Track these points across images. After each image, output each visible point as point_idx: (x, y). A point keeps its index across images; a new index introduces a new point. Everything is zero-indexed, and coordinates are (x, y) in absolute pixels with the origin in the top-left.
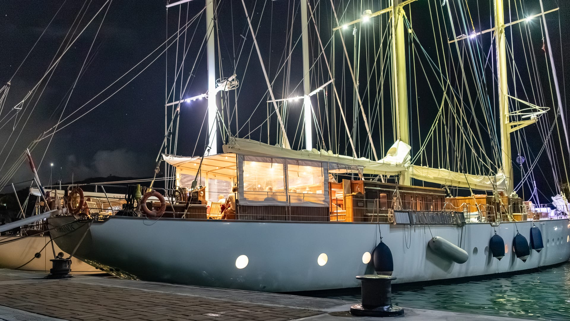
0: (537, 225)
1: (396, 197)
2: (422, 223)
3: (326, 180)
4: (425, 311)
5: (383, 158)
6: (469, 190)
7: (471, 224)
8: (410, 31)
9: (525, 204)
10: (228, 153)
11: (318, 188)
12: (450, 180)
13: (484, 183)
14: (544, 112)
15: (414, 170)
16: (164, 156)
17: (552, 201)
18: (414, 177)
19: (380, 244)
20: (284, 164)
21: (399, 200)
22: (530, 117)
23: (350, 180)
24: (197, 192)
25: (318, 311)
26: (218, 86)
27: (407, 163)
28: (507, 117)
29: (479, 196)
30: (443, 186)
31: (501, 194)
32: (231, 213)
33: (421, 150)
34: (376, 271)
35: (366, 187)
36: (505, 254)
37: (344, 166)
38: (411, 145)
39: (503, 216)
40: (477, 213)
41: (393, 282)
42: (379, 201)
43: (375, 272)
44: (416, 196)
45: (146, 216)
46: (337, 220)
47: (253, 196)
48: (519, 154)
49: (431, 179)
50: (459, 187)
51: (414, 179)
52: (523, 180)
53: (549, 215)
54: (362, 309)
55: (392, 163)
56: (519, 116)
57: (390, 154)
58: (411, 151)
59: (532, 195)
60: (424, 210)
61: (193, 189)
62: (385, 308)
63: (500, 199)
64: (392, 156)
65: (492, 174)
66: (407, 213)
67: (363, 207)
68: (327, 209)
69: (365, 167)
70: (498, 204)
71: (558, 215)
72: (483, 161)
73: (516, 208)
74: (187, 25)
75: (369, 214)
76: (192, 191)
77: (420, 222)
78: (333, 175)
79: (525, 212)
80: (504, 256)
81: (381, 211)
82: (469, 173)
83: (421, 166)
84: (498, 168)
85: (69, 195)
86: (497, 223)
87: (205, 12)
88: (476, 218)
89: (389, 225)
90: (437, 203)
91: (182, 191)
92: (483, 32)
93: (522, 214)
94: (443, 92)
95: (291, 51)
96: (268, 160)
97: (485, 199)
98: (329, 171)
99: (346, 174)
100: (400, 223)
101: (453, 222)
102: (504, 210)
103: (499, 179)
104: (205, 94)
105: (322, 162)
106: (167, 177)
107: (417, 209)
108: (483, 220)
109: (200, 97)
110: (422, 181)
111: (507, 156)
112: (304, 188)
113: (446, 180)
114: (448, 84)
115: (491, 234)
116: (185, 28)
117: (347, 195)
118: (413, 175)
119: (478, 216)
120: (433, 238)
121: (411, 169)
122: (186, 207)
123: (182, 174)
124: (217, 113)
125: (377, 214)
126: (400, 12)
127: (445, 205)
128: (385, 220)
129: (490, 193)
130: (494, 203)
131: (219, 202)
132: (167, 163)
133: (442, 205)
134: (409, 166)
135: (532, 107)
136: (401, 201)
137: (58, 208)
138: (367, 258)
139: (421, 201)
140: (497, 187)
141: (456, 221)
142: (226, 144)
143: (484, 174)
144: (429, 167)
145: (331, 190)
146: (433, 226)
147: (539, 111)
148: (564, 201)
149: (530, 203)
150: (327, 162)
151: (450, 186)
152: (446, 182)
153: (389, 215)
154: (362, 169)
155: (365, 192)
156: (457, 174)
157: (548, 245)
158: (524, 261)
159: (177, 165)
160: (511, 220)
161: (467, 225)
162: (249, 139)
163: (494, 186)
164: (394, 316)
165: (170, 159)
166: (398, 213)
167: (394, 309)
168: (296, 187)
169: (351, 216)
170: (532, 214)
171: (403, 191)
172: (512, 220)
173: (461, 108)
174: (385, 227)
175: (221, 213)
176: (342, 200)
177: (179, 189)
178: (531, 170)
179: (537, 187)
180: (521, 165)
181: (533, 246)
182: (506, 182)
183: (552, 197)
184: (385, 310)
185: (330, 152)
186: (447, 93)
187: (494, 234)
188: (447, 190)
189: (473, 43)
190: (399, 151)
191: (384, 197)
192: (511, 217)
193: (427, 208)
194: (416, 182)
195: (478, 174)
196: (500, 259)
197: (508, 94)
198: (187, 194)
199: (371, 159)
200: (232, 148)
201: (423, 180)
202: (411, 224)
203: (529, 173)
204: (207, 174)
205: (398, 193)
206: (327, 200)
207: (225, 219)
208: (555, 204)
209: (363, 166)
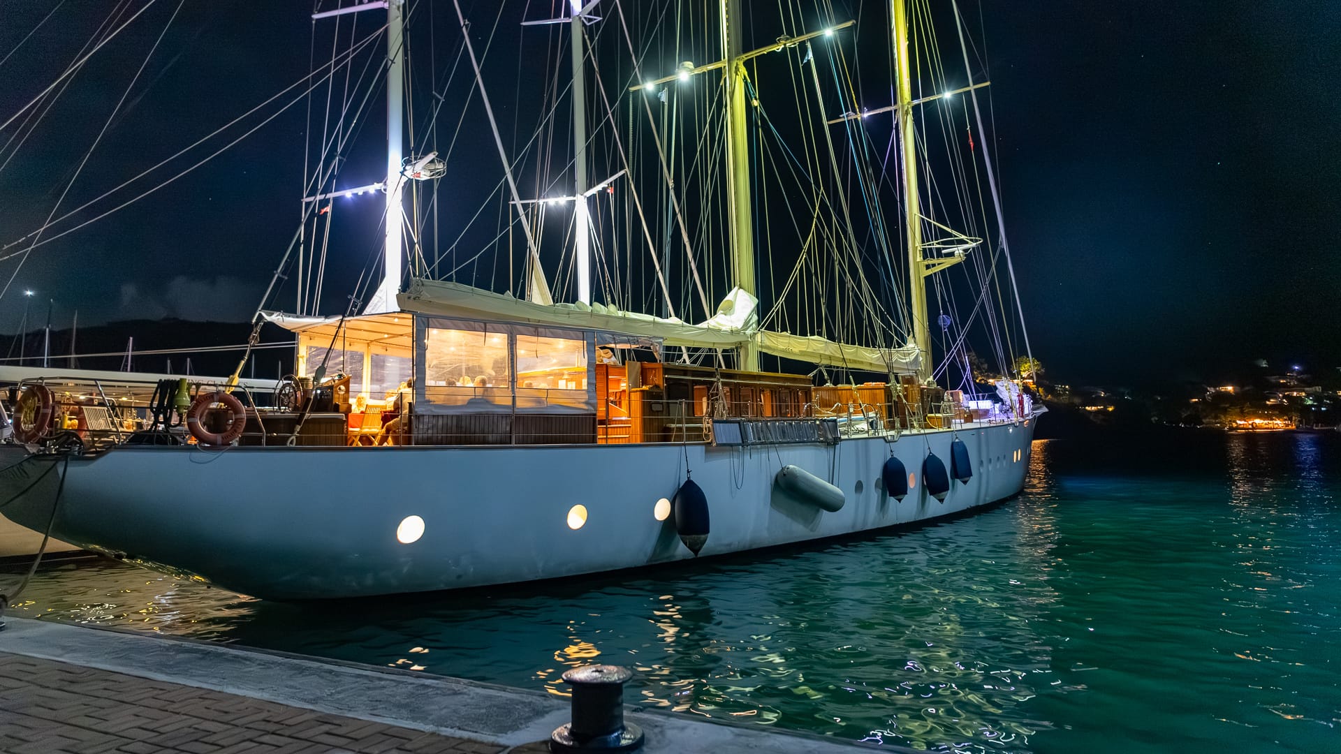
2: (764, 442)
5: (706, 320)
8: (755, 102)
9: (950, 396)
12: (827, 355)
14: (974, 244)
15: (765, 339)
17: (995, 388)
18: (765, 351)
19: (687, 482)
20: (510, 335)
27: (752, 327)
28: (920, 251)
29: (873, 384)
30: (817, 367)
35: (667, 376)
36: (909, 492)
37: (626, 338)
38: (757, 297)
44: (760, 390)
47: (445, 396)
53: (990, 413)
55: (724, 329)
56: (939, 250)
57: (723, 311)
64: (726, 315)
65: (896, 346)
66: (737, 425)
69: (668, 334)
77: (760, 440)
78: (612, 351)
84: (906, 336)
86: (895, 436)
89: (704, 448)
96: (478, 326)
97: (883, 391)
100: (724, 442)
101: (819, 438)
103: (910, 354)
105: (583, 329)
115: (885, 456)
117: (633, 389)
118: (763, 347)
120: (783, 469)
121: (759, 337)
122: (299, 421)
128: (696, 437)
131: (380, 405)
134: (756, 333)
135: (956, 236)
138: (662, 510)
143: (884, 346)
144: (791, 334)
145: (607, 378)
146: (783, 447)
147: (967, 243)
149: (959, 393)
150: (601, 330)
151: (828, 367)
152: (820, 358)
153: (705, 427)
155: (665, 385)
156: (838, 345)
158: (941, 500)
159: (301, 330)
162: (452, 281)
169: (638, 433)
171: (738, 382)
174: (696, 452)
180: (946, 330)
182: (921, 359)
183: (995, 381)
185: (611, 308)
187: (889, 457)
188: (822, 373)
190: (736, 307)
196: (900, 500)
197: (921, 214)
201: (779, 354)
202: (744, 444)
203: (958, 344)
208: (1000, 393)
209: (660, 338)
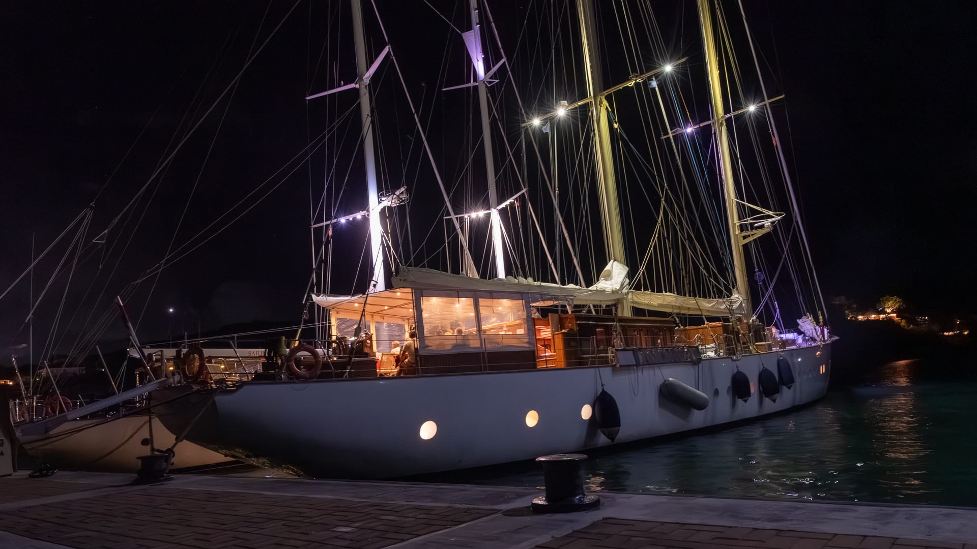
0: (784, 356)
1: (616, 331)
2: (650, 363)
6: (702, 317)
7: (707, 359)
8: (616, 126)
9: (768, 330)
10: (400, 288)
11: (519, 326)
12: (678, 306)
13: (718, 308)
14: (779, 218)
15: (634, 296)
16: (314, 296)
17: (798, 325)
18: (635, 305)
19: (602, 392)
21: (620, 336)
22: (764, 225)
23: (557, 314)
24: (362, 342)
26: (381, 200)
28: (738, 226)
31: (739, 320)
32: (409, 366)
33: (641, 271)
35: (578, 322)
37: (549, 296)
39: (744, 347)
40: (713, 345)
42: (596, 338)
44: (640, 330)
45: (294, 378)
46: (545, 366)
47: (437, 342)
48: (756, 270)
49: (655, 306)
50: (689, 315)
51: (635, 307)
56: (751, 224)
57: (603, 279)
58: (628, 273)
59: (774, 319)
60: (651, 347)
61: (356, 338)
63: (739, 327)
64: (606, 280)
67: (577, 347)
68: (532, 353)
69: (575, 297)
70: (738, 333)
71: (806, 342)
72: (714, 281)
73: (758, 335)
74: (337, 123)
75: (586, 356)
76: (355, 340)
77: (647, 361)
78: (536, 309)
79: (768, 341)
80: (750, 398)
81: (600, 352)
82: (699, 297)
83: (642, 291)
84: (732, 289)
85: (182, 357)
86: (739, 356)
87: (359, 105)
88: (712, 351)
90: (666, 336)
91: (341, 342)
92: (702, 125)
93: (766, 343)
94: (661, 199)
95: (472, 153)
96: (452, 293)
99: (552, 306)
102: (745, 339)
103: (736, 302)
104: (365, 212)
105: (521, 293)
106: (319, 322)
107: (642, 346)
108: (721, 354)
109: (359, 216)
110: (644, 310)
111: (741, 273)
112: (500, 328)
113: (673, 307)
114: (666, 189)
115: (733, 371)
116: (334, 127)
117: (556, 333)
118: (633, 302)
119: (714, 349)
121: (630, 296)
122: (348, 363)
123: (338, 319)
124: (382, 236)
125: (594, 355)
126: (602, 103)
127: (675, 337)
128: (605, 362)
129: (726, 320)
130: (732, 332)
131: (391, 353)
132: (317, 304)
133: (672, 338)
134: (628, 292)
135: (765, 213)
136: (622, 337)
137: (166, 376)
138: (586, 412)
139: (645, 335)
140: (735, 312)
141: (691, 357)
142: (396, 276)
144: (651, 292)
145: (535, 328)
146: (664, 366)
147: (773, 217)
148: (812, 324)
150: (528, 293)
151: (678, 314)
152: (673, 309)
153: (610, 355)
154: (572, 299)
156: (685, 298)
158: (774, 401)
159: (332, 307)
160: (754, 352)
161: (703, 362)
162: (425, 267)
163: (731, 311)
165: (320, 299)
166: (621, 352)
168: (490, 326)
169: (562, 360)
170: (777, 343)
173: (683, 217)
174: (606, 371)
175: (396, 367)
176: (550, 340)
177: (337, 338)
179: (779, 308)
180: (761, 283)
181: (782, 382)
182: (744, 305)
183: (798, 320)
185: (530, 280)
186: (665, 200)
187: (735, 371)
188: (675, 319)
189: (691, 137)
191: (601, 332)
192: (754, 348)
193: (654, 343)
194: (637, 311)
195: (710, 297)
196: (746, 401)
198: (349, 344)
200: (404, 280)
201: (646, 308)
202: (638, 365)
203: (769, 292)
204: (372, 317)
205: (618, 327)
206: (531, 341)
207: (402, 375)
208: (802, 328)
209: (572, 296)
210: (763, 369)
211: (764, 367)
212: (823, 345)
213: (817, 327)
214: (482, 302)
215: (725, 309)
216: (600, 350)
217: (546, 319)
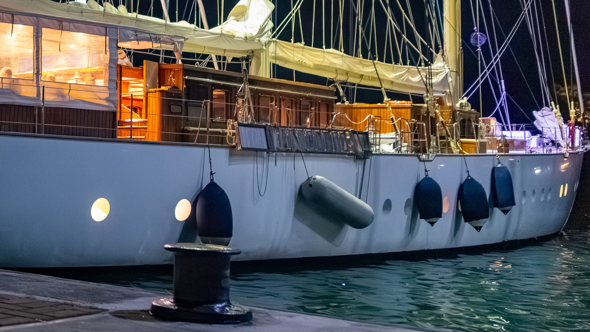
0: (506, 163)
1: (243, 97)
2: (289, 150)
3: (113, 60)
4: (291, 317)
5: (220, 24)
6: (381, 92)
7: (380, 155)
9: (483, 122)
11: (98, 74)
12: (345, 71)
13: (408, 80)
15: (277, 49)
17: (534, 119)
18: (278, 63)
19: (209, 184)
20: (36, 27)
23: (157, 63)
25: (91, 308)
27: (266, 35)
29: (397, 103)
30: (331, 82)
31: (440, 101)
33: (293, 12)
34: (200, 235)
35: (186, 77)
36: (443, 215)
37: (148, 36)
39: (441, 142)
40: (392, 134)
41: (233, 258)
42: (211, 104)
43: (198, 238)
44: (280, 99)
46: (129, 137)
48: (475, 28)
49: (309, 67)
50: (359, 85)
51: (277, 65)
52: (480, 76)
53: (527, 144)
54: (173, 307)
55: (237, 35)
57: (234, 18)
58: (273, 12)
59: (496, 106)
60: (295, 126)
62: (218, 307)
63: (437, 111)
64: (238, 21)
65: (423, 64)
66: (263, 130)
67: (180, 113)
68: (112, 116)
69: (186, 39)
70: (434, 120)
71: (544, 146)
72: (407, 37)
73: (467, 128)
75: (192, 128)
77: (286, 146)
78: (125, 52)
79: (482, 137)
80: (440, 219)
81: (213, 124)
82: (379, 60)
83: (291, 42)
84: (435, 53)
86: (431, 155)
88: (390, 144)
89: (228, 151)
90: (319, 114)
93: (478, 140)
96: (5, 17)
97: (409, 110)
98: (120, 44)
99: (151, 50)
100: (249, 146)
101: (348, 150)
102: (444, 131)
103: (437, 74)
105: (106, 27)
107: (280, 122)
108: (403, 149)
110: (292, 71)
111: (452, 30)
112: (70, 74)
113: (337, 71)
115: (418, 176)
117: (151, 90)
118: (276, 58)
119: (394, 141)
120: (309, 178)
121: (272, 47)
125: (205, 129)
127: (335, 116)
129: (418, 99)
130: (425, 119)
133: (329, 118)
134: (270, 42)
136: (252, 106)
138: (183, 210)
139: (288, 107)
140: (434, 88)
141: (354, 148)
143: (408, 63)
144: (305, 45)
145: (121, 80)
146: (310, 156)
148: (556, 120)
149: (491, 120)
150: (116, 27)
151: (343, 83)
152: (337, 73)
153: (229, 131)
154: (182, 43)
155: (185, 86)
157: (524, 201)
158: (478, 228)
160: (456, 151)
161: (373, 157)
163: (428, 87)
164: (233, 323)
166: (246, 128)
167: (234, 310)
168: (55, 70)
169: (156, 131)
170: (495, 142)
171: (256, 88)
172: (458, 150)
176: (142, 100)
178: (496, 59)
179: (506, 90)
180: (479, 49)
181: (496, 202)
182: (450, 80)
183: (534, 112)
184: (217, 310)
187: (423, 176)
188: (337, 89)
190: (251, 12)
191: (220, 97)
192: (457, 146)
193: (300, 121)
194: (280, 71)
195: (397, 62)
196: (432, 224)
199: (198, 25)
201: (294, 68)
202: (269, 149)
203: (493, 64)
205: (247, 90)
206: (113, 98)
208: (539, 125)
209: (183, 37)
210: (467, 180)
211: (469, 176)
212: (570, 153)
213: (565, 126)
214: (46, 33)
215: (419, 82)
216: (215, 122)
217: (140, 68)
